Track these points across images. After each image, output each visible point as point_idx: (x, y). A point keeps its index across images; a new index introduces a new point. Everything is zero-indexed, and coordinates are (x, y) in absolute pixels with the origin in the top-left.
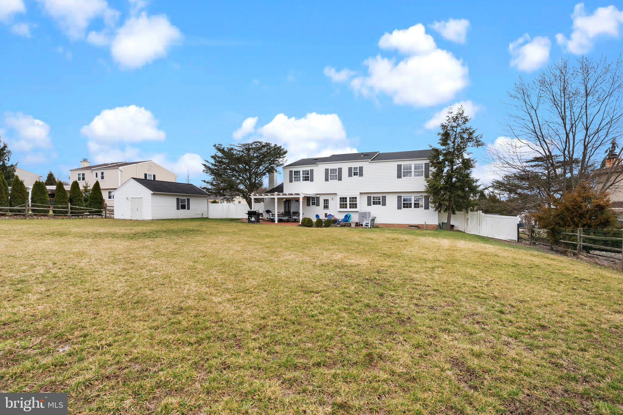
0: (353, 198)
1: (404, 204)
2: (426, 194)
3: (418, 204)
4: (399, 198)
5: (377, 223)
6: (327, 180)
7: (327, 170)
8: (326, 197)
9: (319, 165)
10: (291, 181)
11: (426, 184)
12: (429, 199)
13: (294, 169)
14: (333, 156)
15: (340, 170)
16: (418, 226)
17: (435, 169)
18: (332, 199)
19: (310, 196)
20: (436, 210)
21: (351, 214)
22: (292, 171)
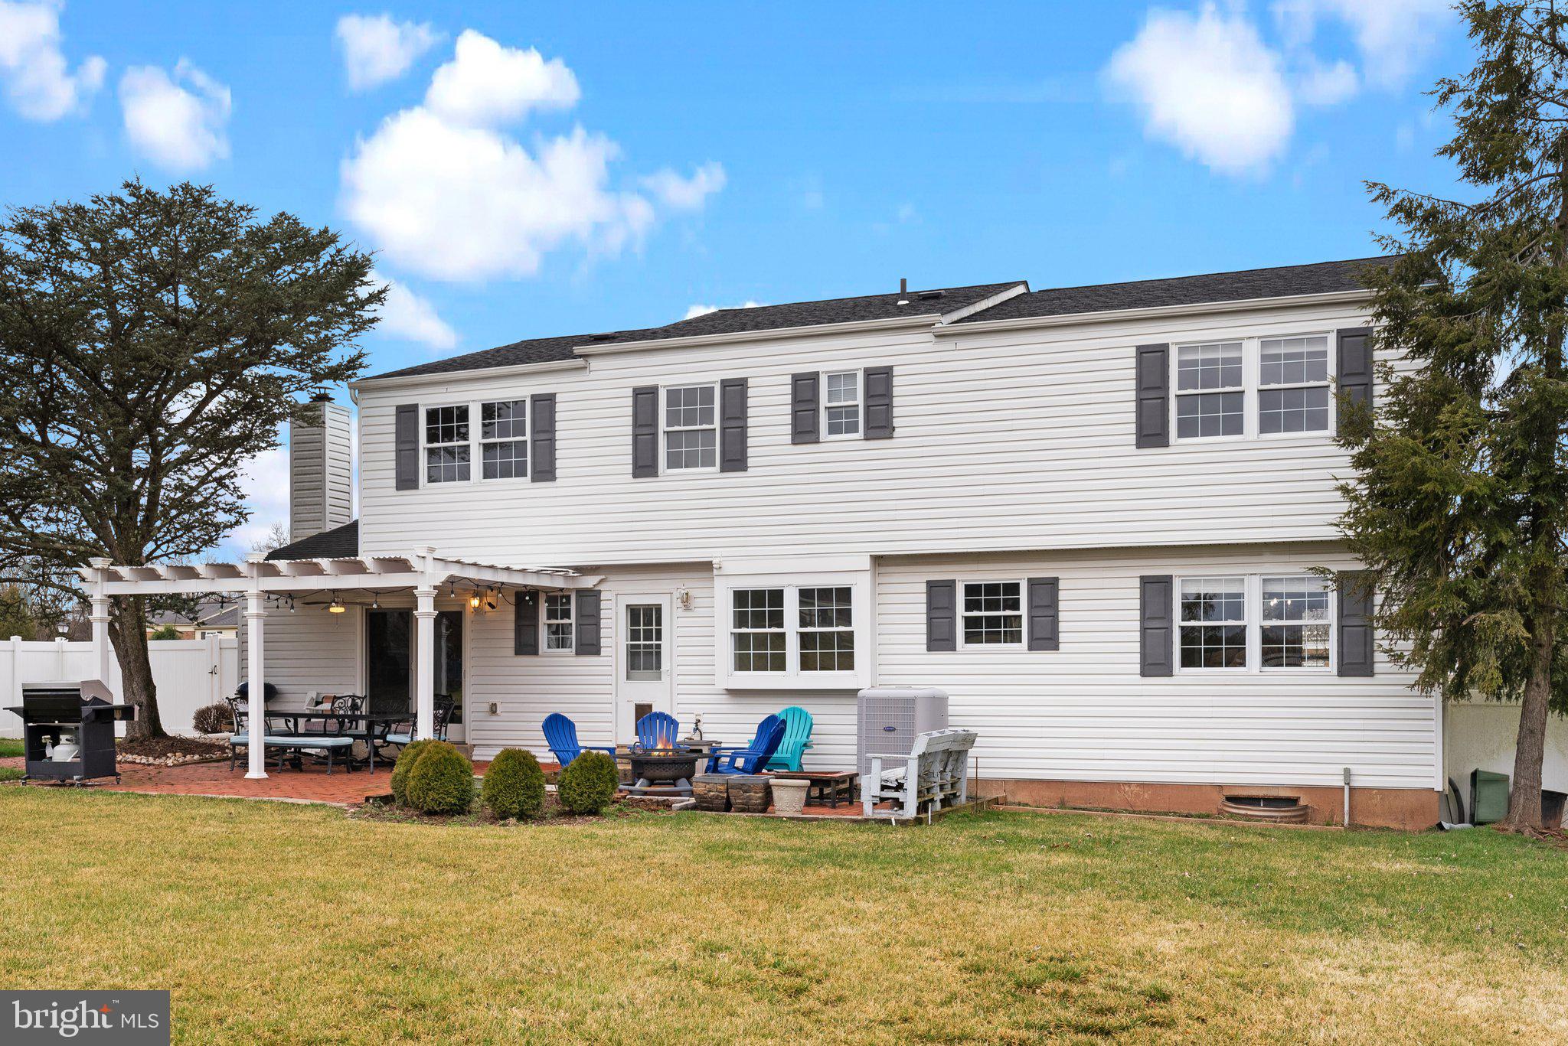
0: (825, 594)
1: (1188, 635)
2: (1353, 564)
3: (1296, 635)
4: (1155, 590)
5: (983, 774)
6: (644, 466)
7: (645, 398)
8: (643, 591)
9: (594, 364)
10: (406, 480)
11: (1351, 476)
12: (1370, 593)
13: (431, 398)
14: (723, 314)
15: (736, 391)
16: (1293, 801)
17: (1421, 363)
18: (686, 601)
19: (532, 581)
20: (1426, 682)
21: (810, 707)
22: (413, 409)
